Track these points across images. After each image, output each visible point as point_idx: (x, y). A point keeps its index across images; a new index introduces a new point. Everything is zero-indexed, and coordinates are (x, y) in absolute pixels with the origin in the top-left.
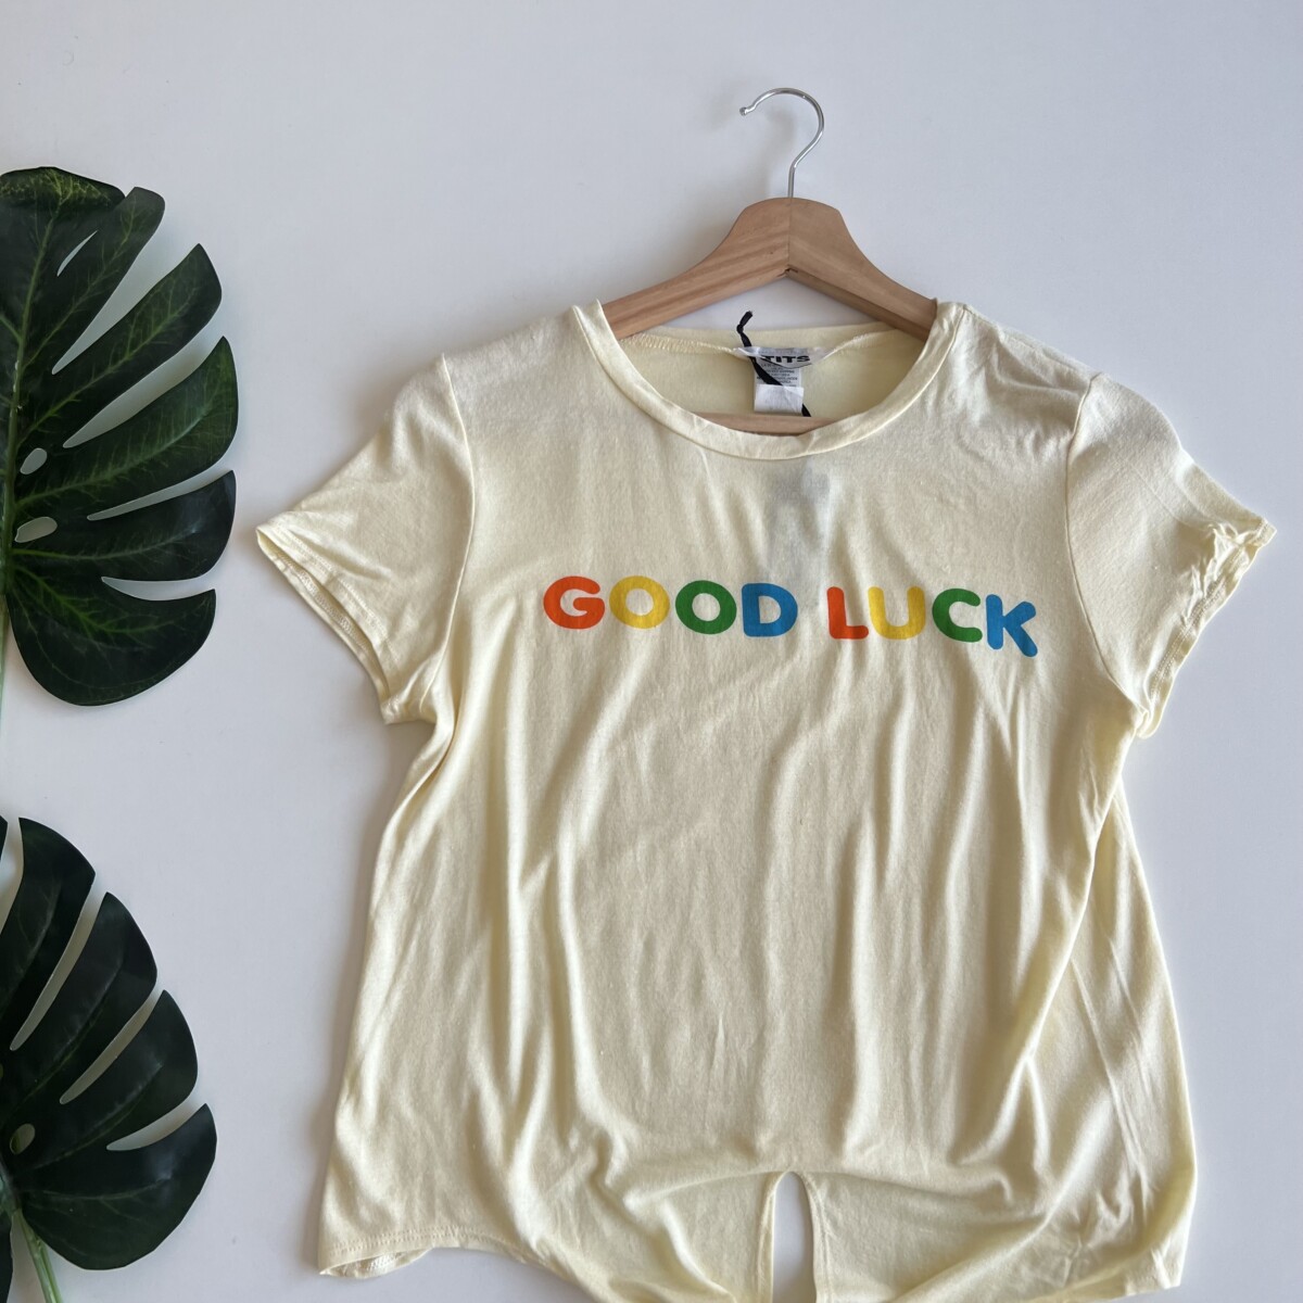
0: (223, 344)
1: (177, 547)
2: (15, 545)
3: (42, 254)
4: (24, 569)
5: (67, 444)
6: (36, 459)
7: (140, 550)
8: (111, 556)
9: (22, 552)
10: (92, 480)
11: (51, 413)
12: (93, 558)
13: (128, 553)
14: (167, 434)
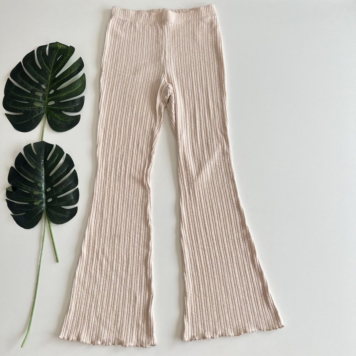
0: (84, 74)
1: (75, 107)
2: (48, 105)
3: (55, 57)
4: (49, 109)
5: (57, 89)
6: (52, 91)
7: (68, 107)
8: (64, 108)
9: (49, 107)
10: (61, 95)
11: (55, 84)
12: (61, 108)
13: (66, 108)
14: (74, 89)
